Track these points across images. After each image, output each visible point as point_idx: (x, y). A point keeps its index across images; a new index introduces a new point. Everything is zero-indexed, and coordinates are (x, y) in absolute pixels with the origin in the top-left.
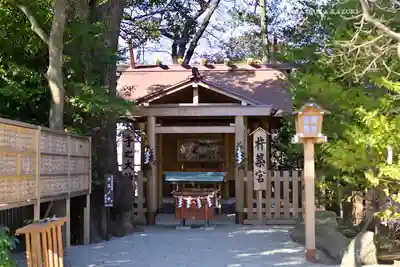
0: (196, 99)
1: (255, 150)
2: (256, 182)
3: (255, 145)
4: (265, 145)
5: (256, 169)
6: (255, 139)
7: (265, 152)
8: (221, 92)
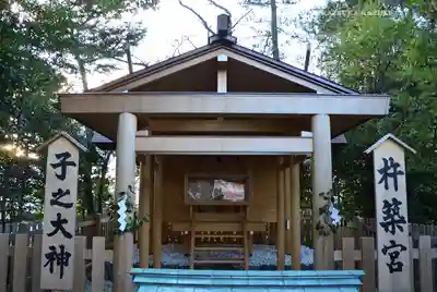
0: (222, 82)
1: (379, 189)
2: (383, 270)
3: (378, 177)
4: (402, 180)
5: (383, 237)
6: (378, 164)
7: (402, 196)
8: (267, 69)
